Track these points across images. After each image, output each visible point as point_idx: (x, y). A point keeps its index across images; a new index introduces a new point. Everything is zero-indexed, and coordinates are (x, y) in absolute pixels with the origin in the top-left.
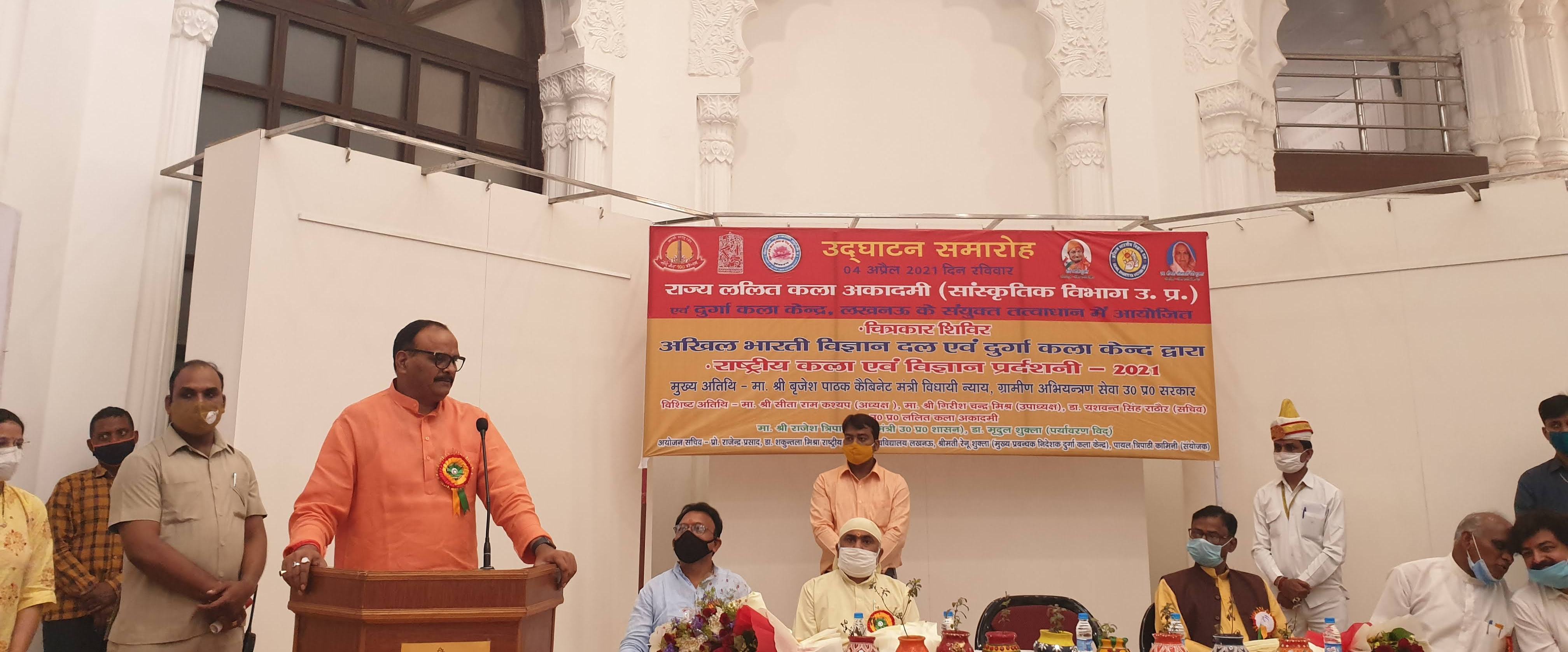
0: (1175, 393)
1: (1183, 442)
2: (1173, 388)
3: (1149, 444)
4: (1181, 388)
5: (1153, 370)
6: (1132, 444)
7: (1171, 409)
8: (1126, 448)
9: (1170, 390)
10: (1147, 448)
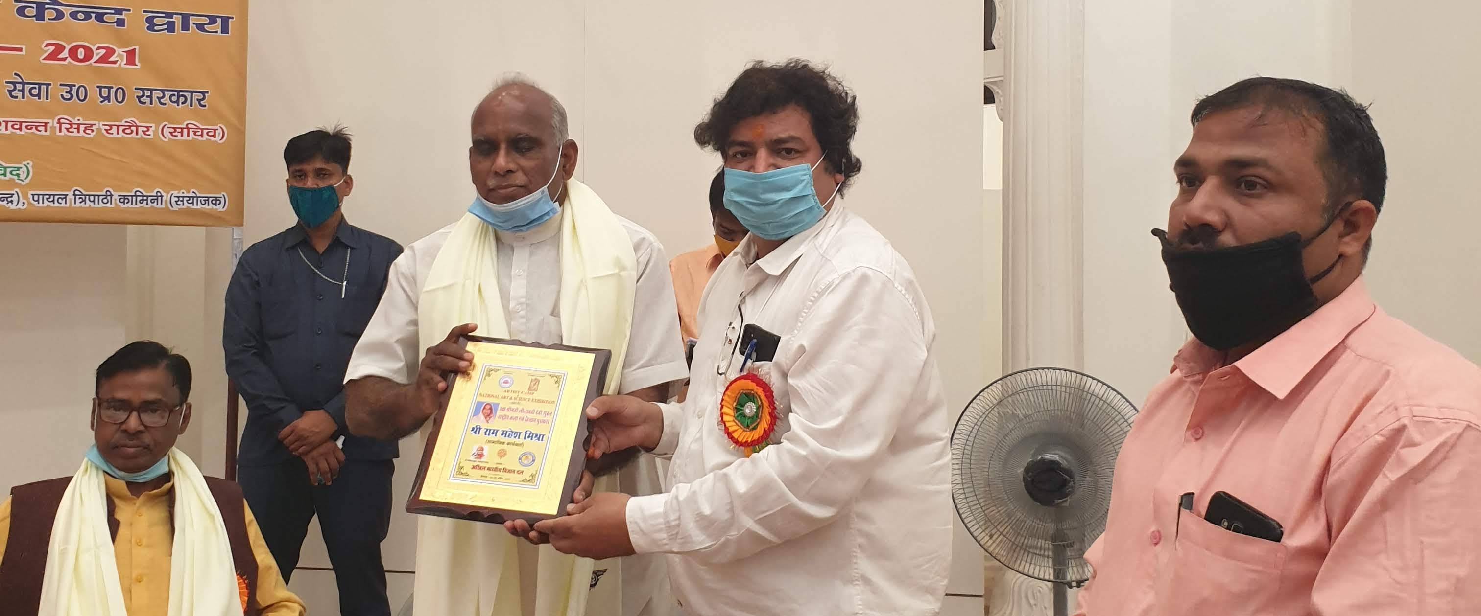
0: (166, 100)
1: (176, 193)
2: (163, 91)
3: (107, 195)
4: (178, 92)
5: (125, 54)
6: (70, 196)
7: (155, 132)
8: (56, 204)
9: (156, 94)
10: (101, 205)
